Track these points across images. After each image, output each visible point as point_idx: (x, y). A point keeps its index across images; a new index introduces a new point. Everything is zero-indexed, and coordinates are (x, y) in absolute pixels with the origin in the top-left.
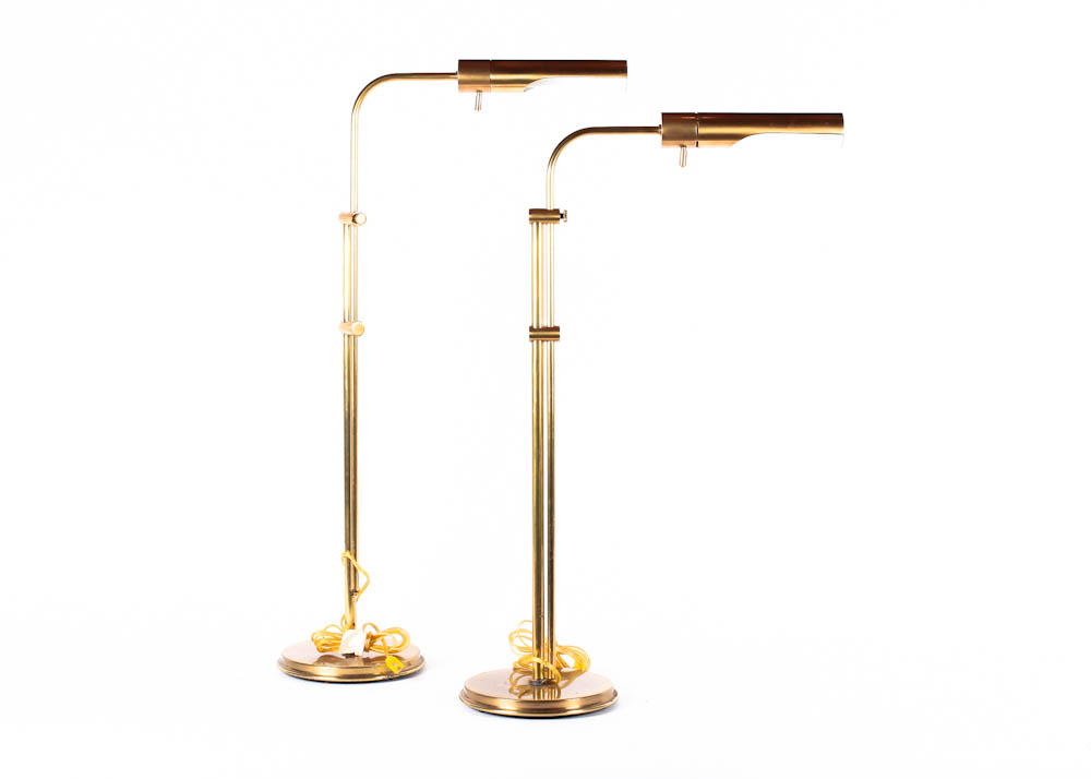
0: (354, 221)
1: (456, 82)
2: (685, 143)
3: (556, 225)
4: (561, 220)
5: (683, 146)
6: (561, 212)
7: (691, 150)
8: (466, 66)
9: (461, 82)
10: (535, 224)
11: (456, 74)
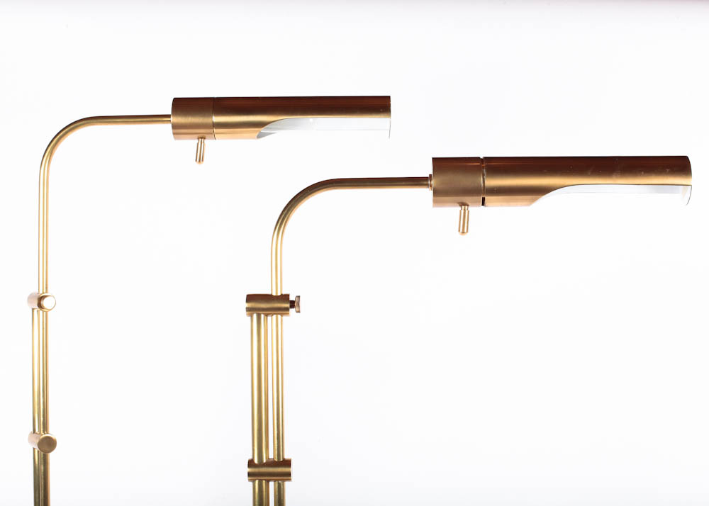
0: (40, 306)
1: (170, 126)
2: (466, 199)
3: (285, 318)
4: (292, 311)
5: (462, 204)
6: (292, 298)
7: (475, 211)
8: (181, 105)
9: (175, 127)
10: (255, 316)
11: (168, 116)
